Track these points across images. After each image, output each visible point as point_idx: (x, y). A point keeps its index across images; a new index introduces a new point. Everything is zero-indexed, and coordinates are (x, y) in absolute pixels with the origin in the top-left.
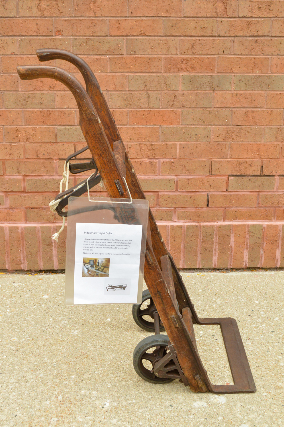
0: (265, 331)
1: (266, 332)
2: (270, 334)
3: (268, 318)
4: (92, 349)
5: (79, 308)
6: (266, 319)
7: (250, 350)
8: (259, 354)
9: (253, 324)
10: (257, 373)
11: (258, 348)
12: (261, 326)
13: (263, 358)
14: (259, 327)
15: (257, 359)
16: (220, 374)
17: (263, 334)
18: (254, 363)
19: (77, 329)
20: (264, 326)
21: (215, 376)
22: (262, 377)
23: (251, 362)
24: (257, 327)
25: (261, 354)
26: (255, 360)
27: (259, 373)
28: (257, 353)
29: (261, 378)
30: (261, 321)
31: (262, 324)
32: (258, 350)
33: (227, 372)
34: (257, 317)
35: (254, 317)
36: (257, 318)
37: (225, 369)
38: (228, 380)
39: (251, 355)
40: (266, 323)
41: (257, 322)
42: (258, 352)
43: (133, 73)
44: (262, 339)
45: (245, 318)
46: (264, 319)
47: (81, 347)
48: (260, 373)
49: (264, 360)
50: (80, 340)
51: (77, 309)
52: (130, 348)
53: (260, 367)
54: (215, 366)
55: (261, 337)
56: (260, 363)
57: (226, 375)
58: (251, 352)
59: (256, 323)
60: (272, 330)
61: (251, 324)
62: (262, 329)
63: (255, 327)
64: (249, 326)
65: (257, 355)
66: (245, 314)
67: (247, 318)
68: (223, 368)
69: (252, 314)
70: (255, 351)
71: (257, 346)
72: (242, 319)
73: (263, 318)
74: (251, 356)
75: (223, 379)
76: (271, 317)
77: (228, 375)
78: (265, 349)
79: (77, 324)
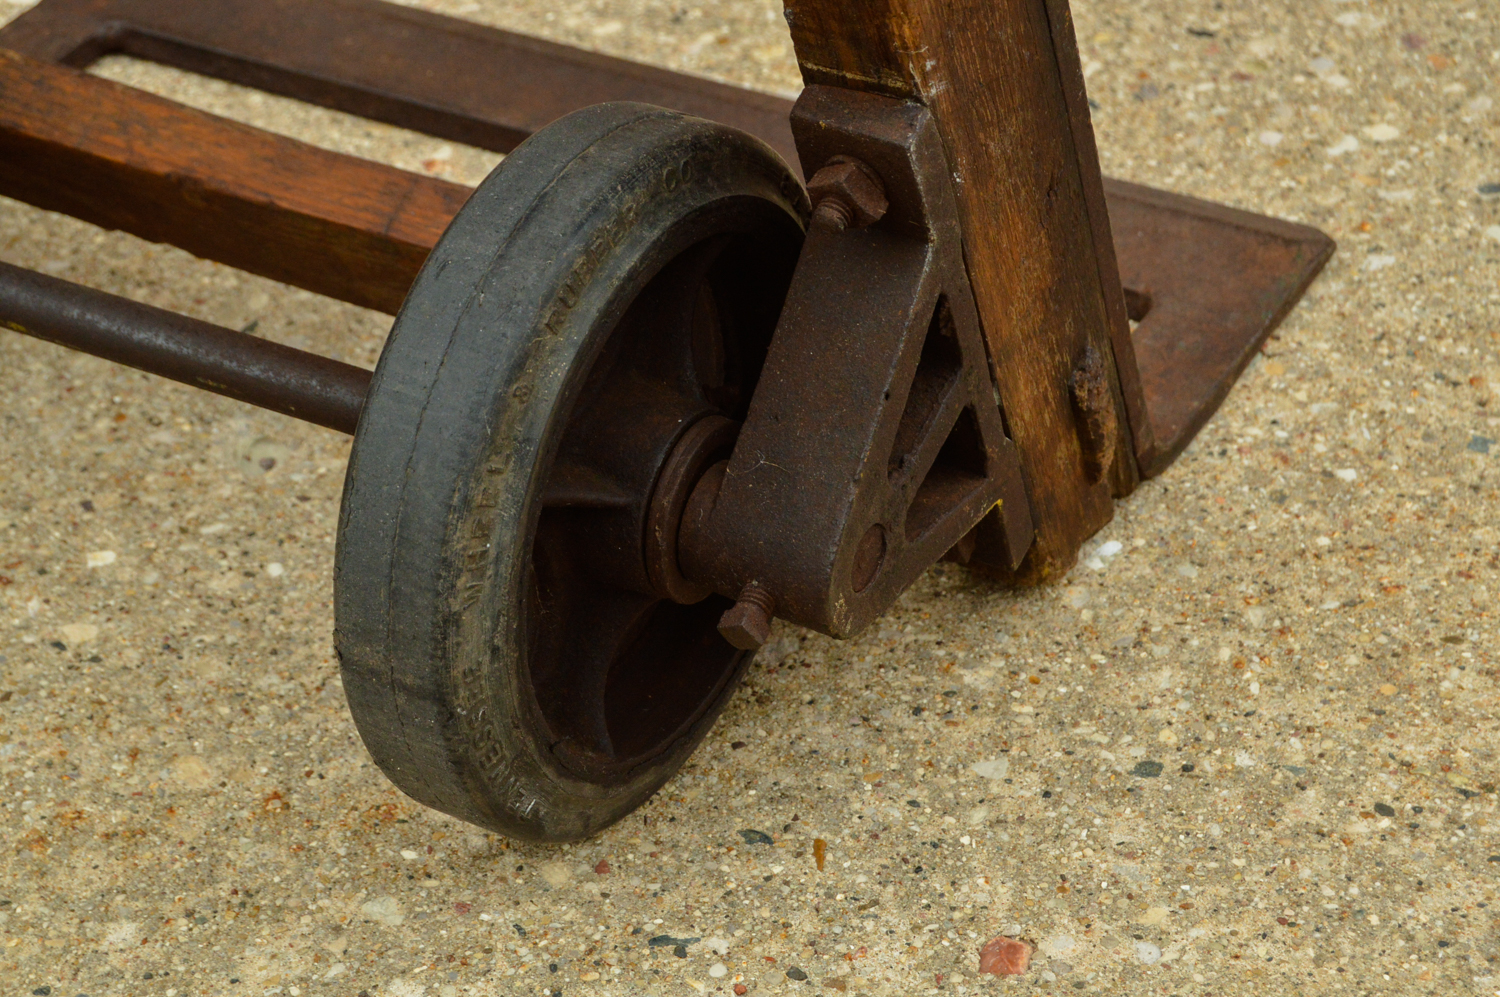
0: (1407, 195)
1: (1423, 204)
2: (1469, 221)
3: (1411, 42)
6: (1398, 53)
7: (1256, 446)
8: (1377, 477)
9: (1259, 120)
10: (1385, 745)
11: (1348, 399)
12: (1350, 144)
13: (1436, 526)
14: (1335, 151)
15: (1362, 555)
16: (896, 814)
17: (1388, 223)
18: (1332, 604)
20: (1383, 132)
21: (820, 848)
22: (1468, 810)
23: (1292, 599)
24: (1310, 153)
25: (1406, 483)
26: (1334, 565)
27: (1411, 751)
28: (1348, 475)
29: (1452, 821)
30: (1339, 82)
31: (1354, 110)
32: (1363, 437)
33: (982, 768)
34: (1297, 39)
35: (1259, 47)
36: (1287, 50)
37: (960, 734)
38: (1005, 894)
39: (1280, 498)
40: (1399, 96)
41: (1298, 100)
42: (1360, 460)
44: (1383, 294)
45: (1160, 64)
46: (1374, 54)
48: (1434, 748)
49: (1450, 565)
53: (1419, 666)
54: (826, 707)
55: (1376, 262)
56: (1412, 605)
57: (979, 815)
58: (1268, 461)
59: (1286, 114)
60: (1482, 178)
61: (1232, 124)
62: (1363, 169)
63: (1282, 158)
64: (1207, 153)
65: (1351, 490)
66: (1155, 19)
67: (1175, 65)
68: (931, 721)
69: (1224, 17)
70: (1320, 448)
71: (1340, 375)
72: (1124, 77)
73: (1359, 44)
74: (1277, 519)
75: (938, 883)
76: (1445, 34)
77: (1008, 808)
78: (1436, 406)
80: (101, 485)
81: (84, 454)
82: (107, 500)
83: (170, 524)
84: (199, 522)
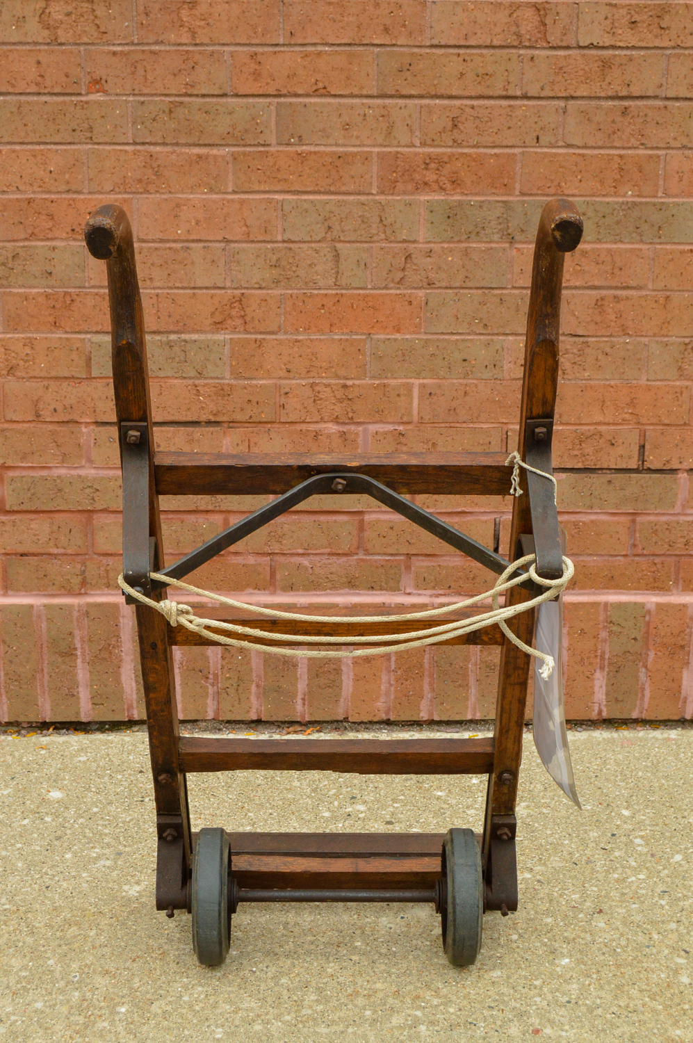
0: (644, 892)
1: (647, 894)
2: (656, 899)
3: (653, 855)
4: (178, 935)
5: (146, 826)
6: (649, 858)
7: (601, 943)
8: (624, 951)
9: (614, 871)
10: (616, 1002)
11: (622, 935)
12: (634, 879)
13: (635, 962)
14: (629, 880)
15: (618, 966)
16: (518, 1005)
17: (638, 898)
18: (611, 975)
19: (138, 883)
20: (642, 876)
21: (503, 1010)
22: (630, 1015)
23: (603, 974)
24: (624, 880)
25: (630, 953)
26: (613, 968)
27: (622, 1004)
28: (619, 950)
29: (627, 1016)
30: (634, 864)
31: (636, 871)
32: (623, 943)
33: (535, 999)
34: (626, 853)
35: (617, 854)
36: (623, 855)
37: (532, 993)
38: (538, 1021)
39: (604, 954)
40: (647, 868)
41: (624, 867)
42: (622, 948)
43: (294, 194)
44: (634, 913)
45: (593, 856)
46: (643, 857)
47: (146, 929)
48: (626, 1003)
49: (636, 970)
50: (145, 911)
51: (139, 828)
52: (279, 934)
53: (626, 988)
54: (506, 985)
55: (634, 906)
56: (627, 977)
57: (534, 1007)
58: (602, 946)
59: (620, 870)
60: (662, 889)
61: (607, 872)
62: (635, 885)
63: (617, 881)
64: (601, 878)
65: (619, 954)
66: (594, 844)
67: (597, 856)
68: (526, 990)
69: (610, 845)
70: (614, 944)
71: (621, 929)
72: (584, 858)
73: (640, 855)
74: (602, 958)
75: (525, 1018)
76: (661, 854)
77: (540, 1007)
78: (641, 938)
79: (139, 869)
80: (356, 929)
81: (352, 922)
82: (358, 932)
83: (371, 938)
84: (378, 938)
